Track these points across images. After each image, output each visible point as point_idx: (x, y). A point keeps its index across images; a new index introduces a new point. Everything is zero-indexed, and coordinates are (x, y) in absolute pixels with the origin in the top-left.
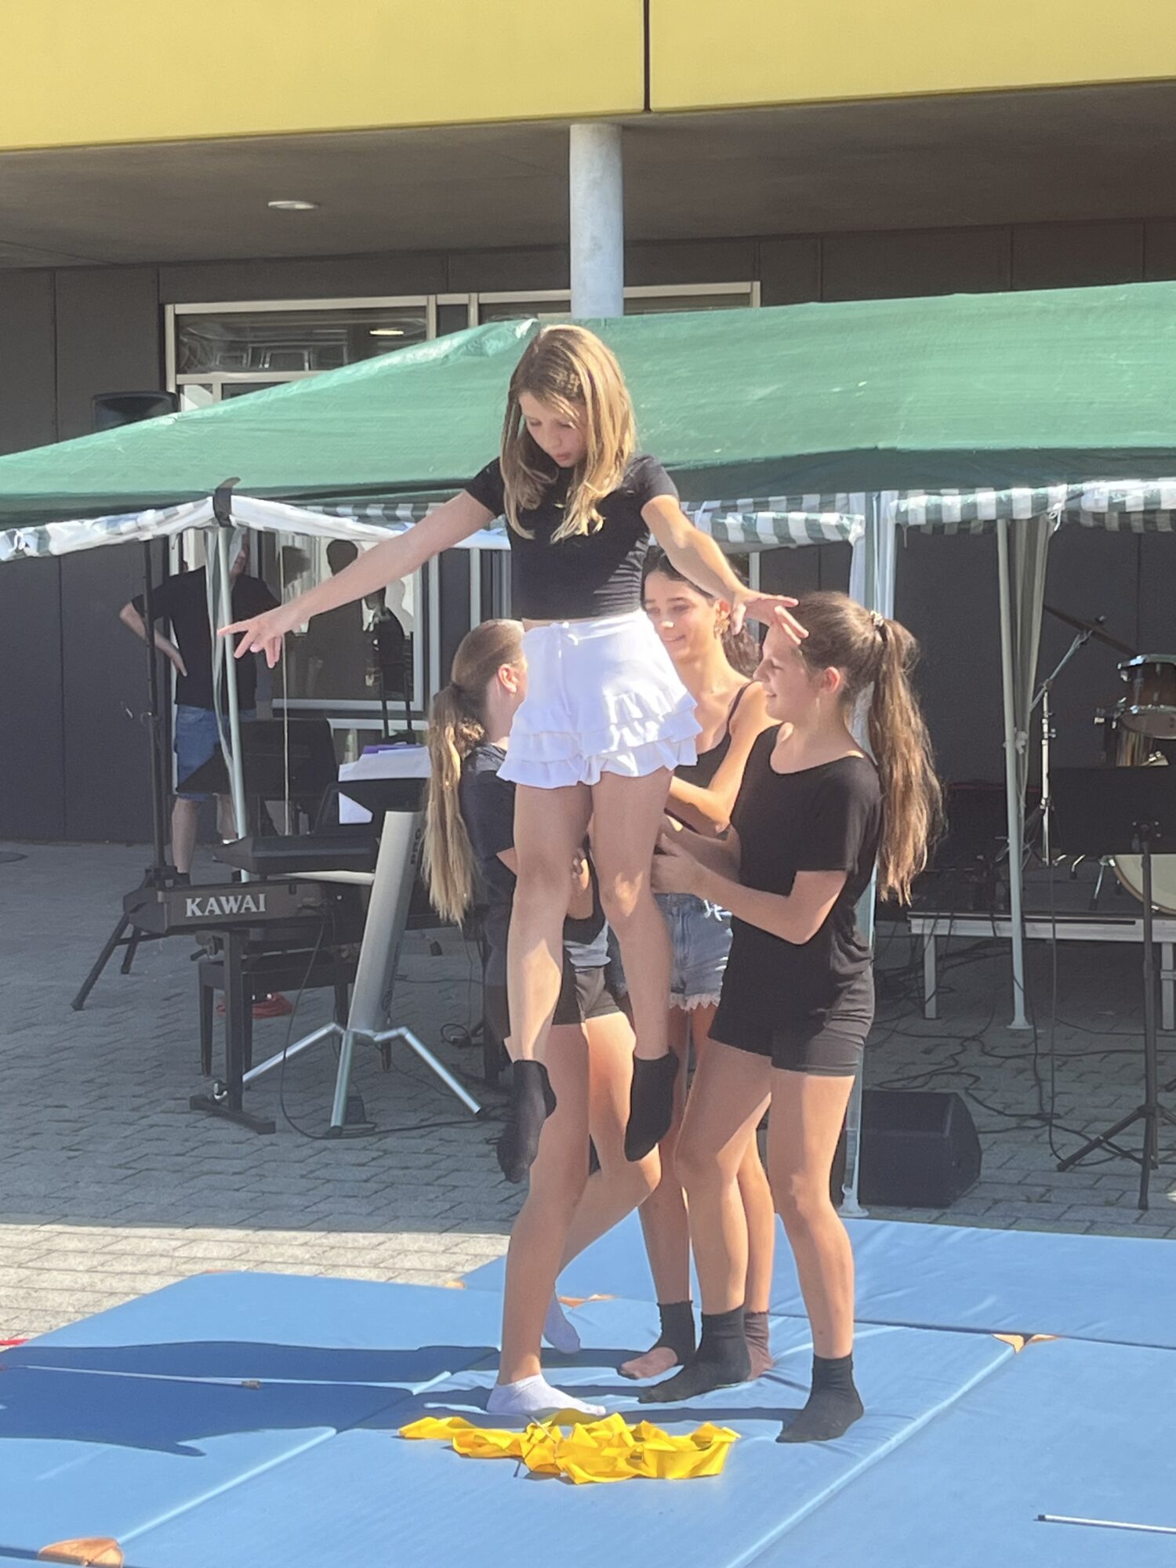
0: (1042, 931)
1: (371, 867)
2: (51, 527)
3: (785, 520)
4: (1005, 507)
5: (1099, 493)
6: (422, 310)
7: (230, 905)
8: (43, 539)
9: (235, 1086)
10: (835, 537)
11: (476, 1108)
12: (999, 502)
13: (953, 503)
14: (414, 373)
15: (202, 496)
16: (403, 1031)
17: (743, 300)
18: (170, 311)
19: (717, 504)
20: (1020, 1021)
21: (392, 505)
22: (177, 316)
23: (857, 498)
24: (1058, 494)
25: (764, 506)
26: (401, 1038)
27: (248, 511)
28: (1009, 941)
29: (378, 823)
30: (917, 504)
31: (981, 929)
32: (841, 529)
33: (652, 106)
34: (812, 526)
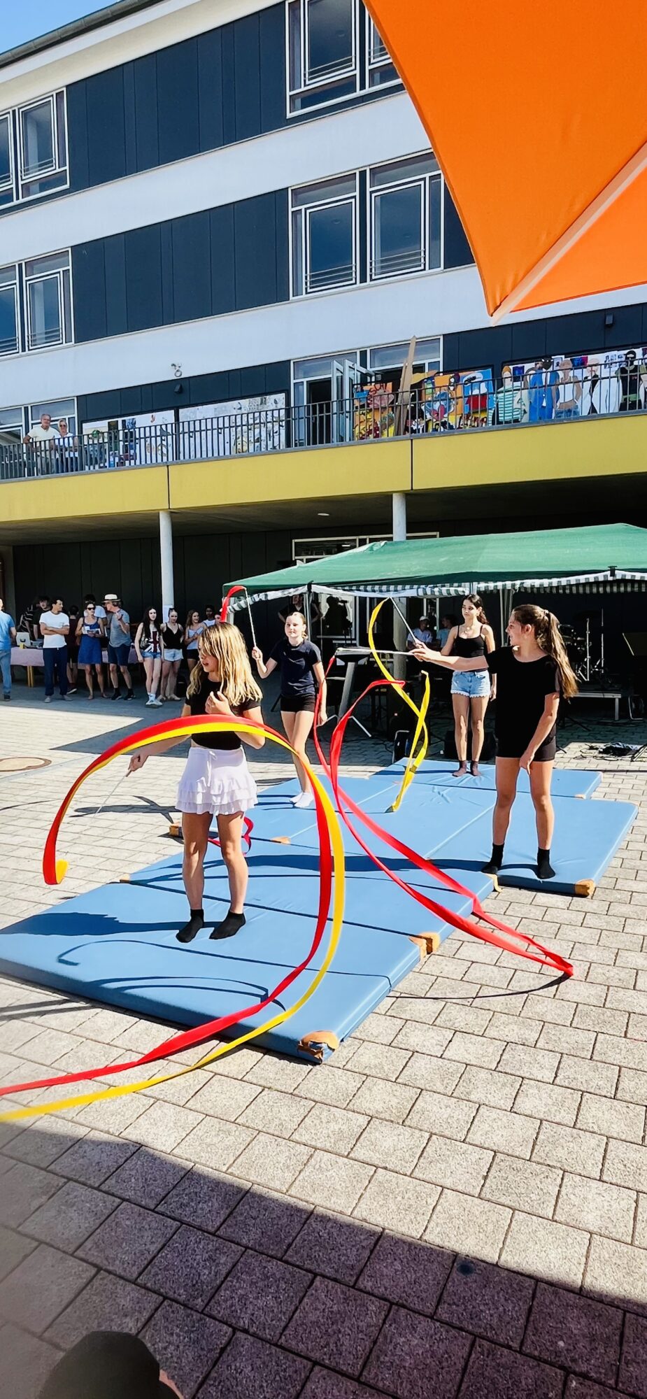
2: (268, 593)
4: (504, 586)
5: (528, 583)
6: (355, 540)
8: (266, 595)
10: (461, 594)
13: (491, 585)
14: (355, 555)
15: (304, 585)
18: (294, 541)
21: (352, 586)
22: (295, 543)
23: (467, 584)
24: (518, 583)
25: (444, 586)
26: (352, 718)
27: (315, 588)
30: (482, 586)
33: (414, 488)
34: (456, 591)
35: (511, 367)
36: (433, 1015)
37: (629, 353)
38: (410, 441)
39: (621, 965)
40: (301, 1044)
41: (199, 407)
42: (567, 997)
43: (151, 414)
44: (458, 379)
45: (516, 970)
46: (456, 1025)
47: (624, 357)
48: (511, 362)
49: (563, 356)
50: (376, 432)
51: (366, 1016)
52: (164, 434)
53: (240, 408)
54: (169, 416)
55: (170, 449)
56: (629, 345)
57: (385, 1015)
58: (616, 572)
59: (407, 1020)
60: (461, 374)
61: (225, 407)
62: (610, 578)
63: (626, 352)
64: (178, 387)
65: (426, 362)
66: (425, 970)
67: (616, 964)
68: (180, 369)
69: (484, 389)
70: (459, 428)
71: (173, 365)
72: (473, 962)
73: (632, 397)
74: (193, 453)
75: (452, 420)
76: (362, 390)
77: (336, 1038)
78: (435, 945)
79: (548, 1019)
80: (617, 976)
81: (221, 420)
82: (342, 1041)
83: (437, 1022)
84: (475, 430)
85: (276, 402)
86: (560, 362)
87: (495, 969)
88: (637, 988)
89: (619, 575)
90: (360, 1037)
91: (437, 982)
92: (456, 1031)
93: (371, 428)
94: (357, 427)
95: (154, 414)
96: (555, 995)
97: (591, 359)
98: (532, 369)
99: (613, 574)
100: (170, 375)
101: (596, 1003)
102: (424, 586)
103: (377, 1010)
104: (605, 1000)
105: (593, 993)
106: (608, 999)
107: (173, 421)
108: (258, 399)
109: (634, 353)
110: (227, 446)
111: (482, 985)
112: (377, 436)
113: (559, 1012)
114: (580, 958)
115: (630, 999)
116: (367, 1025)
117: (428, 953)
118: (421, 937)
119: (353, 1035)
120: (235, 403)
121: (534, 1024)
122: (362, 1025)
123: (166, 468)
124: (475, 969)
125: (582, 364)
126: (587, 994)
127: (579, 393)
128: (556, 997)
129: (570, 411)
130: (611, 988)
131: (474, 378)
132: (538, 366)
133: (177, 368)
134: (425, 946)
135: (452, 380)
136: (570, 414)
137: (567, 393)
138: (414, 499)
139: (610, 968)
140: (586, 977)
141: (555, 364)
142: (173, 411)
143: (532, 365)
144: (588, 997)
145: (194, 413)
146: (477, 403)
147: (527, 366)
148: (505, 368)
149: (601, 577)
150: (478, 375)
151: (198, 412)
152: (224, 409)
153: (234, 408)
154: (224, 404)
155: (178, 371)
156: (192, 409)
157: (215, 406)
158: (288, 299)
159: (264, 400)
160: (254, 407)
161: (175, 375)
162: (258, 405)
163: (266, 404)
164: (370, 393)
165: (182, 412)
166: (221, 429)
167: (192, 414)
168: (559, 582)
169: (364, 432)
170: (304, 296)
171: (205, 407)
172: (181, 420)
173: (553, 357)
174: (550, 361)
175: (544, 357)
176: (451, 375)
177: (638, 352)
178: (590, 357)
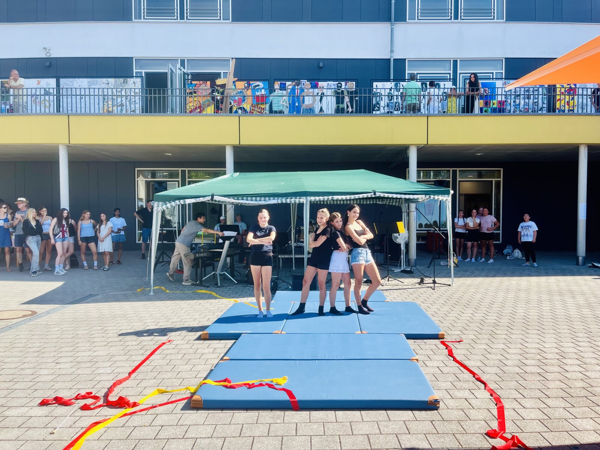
0: (297, 256)
1: (223, 249)
2: (186, 200)
3: (295, 200)
4: (324, 199)
5: (336, 197)
6: (179, 170)
7: (202, 255)
8: (185, 202)
10: (302, 202)
11: (236, 283)
12: (328, 198)
13: (317, 198)
15: (210, 196)
16: (225, 272)
19: (285, 198)
20: (294, 268)
21: (239, 197)
22: (137, 170)
23: (304, 197)
24: (330, 197)
25: (292, 198)
26: (224, 273)
27: (216, 198)
28: (292, 258)
29: (224, 243)
30: (313, 198)
31: (289, 256)
32: (303, 201)
33: (241, 144)
34: (299, 201)
35: (279, 82)
37: (338, 84)
38: (238, 117)
41: (77, 79)
44: (249, 85)
47: (336, 86)
48: (278, 80)
49: (306, 81)
50: (200, 109)
52: (47, 93)
53: (108, 84)
54: (52, 82)
55: (52, 104)
56: (338, 80)
58: (376, 193)
60: (251, 82)
61: (97, 81)
62: (373, 196)
63: (337, 83)
64: (48, 64)
65: (222, 72)
68: (50, 51)
70: (250, 112)
71: (45, 48)
73: (341, 106)
74: (69, 109)
75: (247, 106)
76: (191, 84)
81: (92, 90)
85: (134, 83)
86: (305, 83)
89: (378, 194)
93: (197, 106)
94: (188, 105)
95: (39, 79)
97: (321, 84)
98: (290, 85)
100: (42, 55)
102: (281, 198)
107: (55, 87)
108: (122, 80)
109: (341, 84)
110: (97, 106)
112: (200, 112)
120: (104, 80)
123: (67, 117)
125: (315, 86)
127: (314, 101)
129: (310, 109)
131: (258, 85)
132: (293, 84)
133: (47, 51)
135: (246, 85)
136: (310, 111)
137: (308, 101)
141: (302, 84)
142: (55, 80)
143: (290, 83)
145: (72, 82)
146: (260, 100)
147: (288, 83)
148: (276, 82)
149: (369, 195)
150: (261, 84)
151: (75, 81)
152: (95, 82)
153: (104, 83)
154: (96, 79)
155: (48, 52)
156: (71, 80)
157: (89, 80)
158: (132, 20)
159: (125, 80)
160: (118, 84)
161: (46, 54)
162: (121, 83)
163: (127, 83)
164: (196, 86)
165: (62, 81)
166: (83, 95)
167: (70, 83)
168: (350, 197)
169: (192, 108)
170: (142, 20)
171: (81, 79)
172: (61, 87)
173: (301, 80)
174: (299, 82)
175: (296, 80)
176: (246, 82)
177: (343, 83)
178: (320, 83)
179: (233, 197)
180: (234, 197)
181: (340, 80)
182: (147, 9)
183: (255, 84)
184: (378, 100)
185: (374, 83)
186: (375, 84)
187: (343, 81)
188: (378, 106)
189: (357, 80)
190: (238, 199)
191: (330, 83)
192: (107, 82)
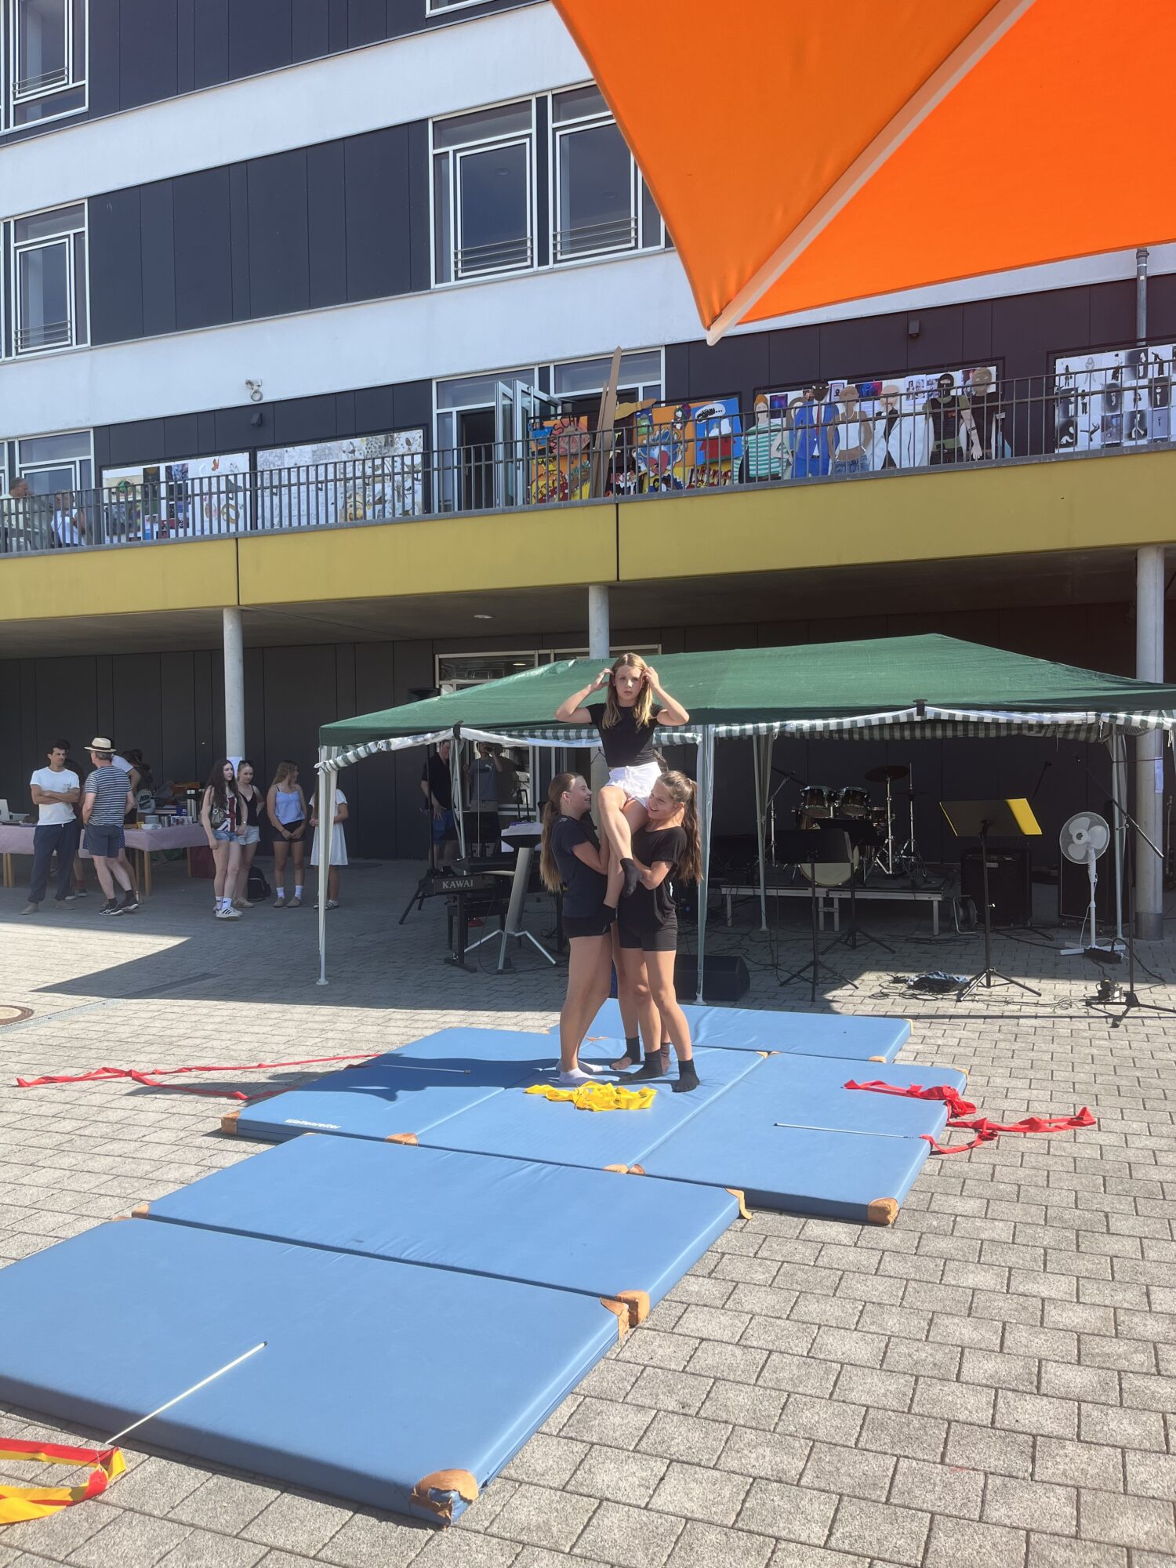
0: (773, 892)
1: (514, 870)
2: (392, 740)
4: (756, 730)
5: (793, 724)
6: (532, 656)
7: (460, 884)
8: (389, 744)
9: (461, 954)
10: (691, 742)
11: (554, 962)
12: (754, 728)
13: (736, 729)
14: (529, 680)
15: (449, 728)
16: (526, 932)
17: (654, 652)
18: (437, 657)
20: (764, 927)
21: (522, 731)
22: (440, 659)
23: (700, 727)
24: (777, 725)
26: (525, 935)
27: (466, 733)
28: (760, 896)
29: (516, 852)
30: (722, 729)
31: (748, 892)
32: (694, 739)
33: (620, 578)
34: (682, 738)
35: (768, 396)
36: (636, 1433)
37: (942, 378)
38: (614, 507)
39: (939, 1339)
40: (415, 1494)
41: (290, 449)
42: (853, 1396)
43: (212, 459)
44: (687, 413)
45: (771, 1352)
46: (673, 1450)
47: (936, 384)
49: (846, 382)
50: (563, 493)
51: (526, 1441)
52: (232, 488)
53: (353, 452)
54: (241, 461)
55: (241, 512)
56: (943, 366)
57: (558, 1436)
58: (927, 708)
59: (593, 1444)
60: (692, 405)
61: (330, 449)
62: (917, 718)
63: (939, 376)
64: (255, 419)
65: (639, 386)
66: (627, 1355)
67: (930, 1339)
68: (261, 389)
69: (726, 428)
70: (691, 486)
71: (249, 383)
72: (703, 1340)
73: (949, 443)
74: (276, 520)
75: (679, 474)
76: (542, 427)
77: (474, 1481)
78: (643, 1311)
79: (821, 1434)
80: (930, 1359)
81: (321, 469)
82: (485, 1485)
83: (643, 1446)
84: (713, 489)
85: (408, 442)
86: (841, 389)
87: (738, 1352)
88: (962, 1379)
89: (931, 712)
90: (515, 1476)
91: (645, 1375)
92: (672, 1461)
93: (556, 484)
94: (534, 484)
95: (217, 458)
96: (831, 1394)
97: (887, 384)
98: (798, 400)
99: (921, 712)
100: (244, 399)
101: (895, 1405)
103: (544, 1429)
104: (912, 1400)
105: (892, 1388)
106: (916, 1399)
107: (248, 470)
108: (381, 438)
109: (951, 378)
110: (331, 508)
111: (716, 1379)
112: (565, 498)
113: (837, 1422)
114: (873, 1328)
115: (950, 1398)
116: (528, 1455)
117: (632, 1326)
118: (619, 1300)
119: (505, 1473)
120: (344, 444)
121: (797, 1445)
122: (520, 1455)
123: (234, 541)
124: (705, 1351)
125: (874, 394)
126: (883, 1391)
127: (868, 437)
128: (835, 1397)
129: (854, 463)
130: (921, 1380)
131: (712, 411)
132: (808, 394)
133: (255, 388)
134: (626, 1315)
135: (679, 414)
136: (854, 468)
137: (850, 436)
138: (619, 593)
139: (921, 1345)
140: (882, 1361)
141: (833, 393)
142: (246, 455)
143: (799, 394)
144: (885, 1395)
145: (281, 457)
146: (719, 450)
147: (792, 395)
148: (759, 397)
149: (902, 715)
150: (718, 407)
151: (286, 455)
152: (327, 452)
153: (344, 452)
154: (329, 444)
155: (256, 392)
156: (278, 451)
157: (314, 447)
158: (428, 287)
159: (390, 439)
160: (374, 450)
161: (252, 397)
162: (380, 447)
163: (392, 446)
164: (554, 432)
165: (261, 455)
166: (321, 482)
167: (277, 459)
168: (839, 724)
169: (545, 491)
170: (453, 283)
171: (298, 448)
172: (259, 469)
173: (830, 382)
174: (824, 388)
175: (814, 382)
176: (678, 407)
177: (958, 376)
178: (885, 383)
179: (508, 731)
180: (511, 731)
181: (948, 365)
182: (464, 254)
183: (704, 409)
184: (1072, 412)
185: (1058, 361)
186: (1061, 365)
187: (957, 367)
188: (1071, 430)
189: (1003, 358)
190: (521, 736)
191: (916, 378)
192: (352, 448)
